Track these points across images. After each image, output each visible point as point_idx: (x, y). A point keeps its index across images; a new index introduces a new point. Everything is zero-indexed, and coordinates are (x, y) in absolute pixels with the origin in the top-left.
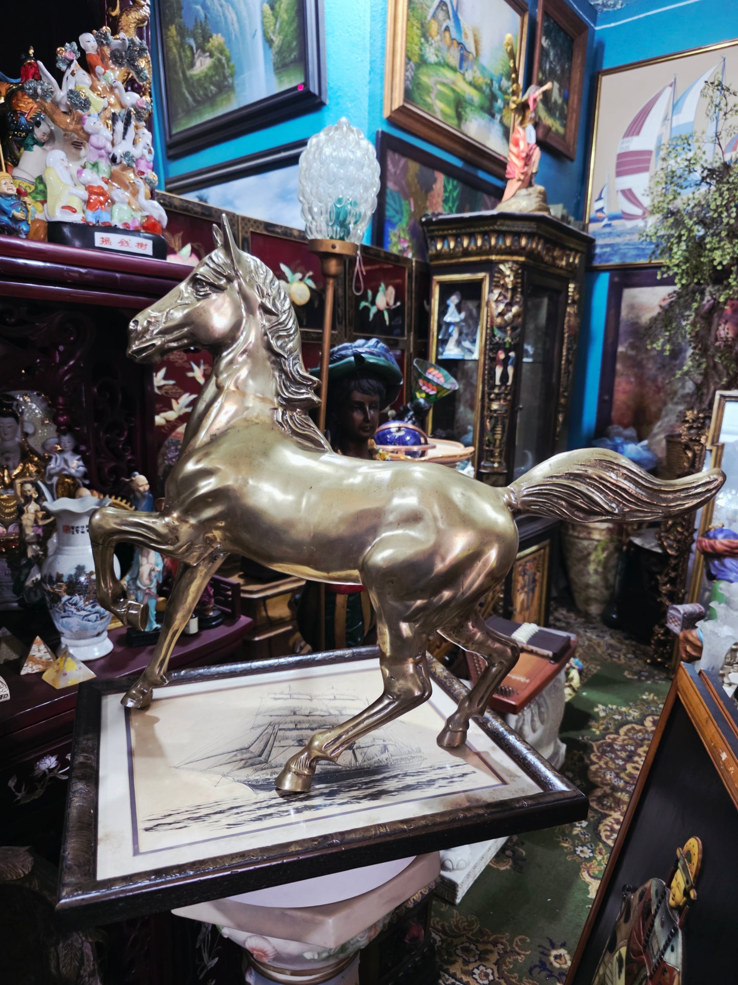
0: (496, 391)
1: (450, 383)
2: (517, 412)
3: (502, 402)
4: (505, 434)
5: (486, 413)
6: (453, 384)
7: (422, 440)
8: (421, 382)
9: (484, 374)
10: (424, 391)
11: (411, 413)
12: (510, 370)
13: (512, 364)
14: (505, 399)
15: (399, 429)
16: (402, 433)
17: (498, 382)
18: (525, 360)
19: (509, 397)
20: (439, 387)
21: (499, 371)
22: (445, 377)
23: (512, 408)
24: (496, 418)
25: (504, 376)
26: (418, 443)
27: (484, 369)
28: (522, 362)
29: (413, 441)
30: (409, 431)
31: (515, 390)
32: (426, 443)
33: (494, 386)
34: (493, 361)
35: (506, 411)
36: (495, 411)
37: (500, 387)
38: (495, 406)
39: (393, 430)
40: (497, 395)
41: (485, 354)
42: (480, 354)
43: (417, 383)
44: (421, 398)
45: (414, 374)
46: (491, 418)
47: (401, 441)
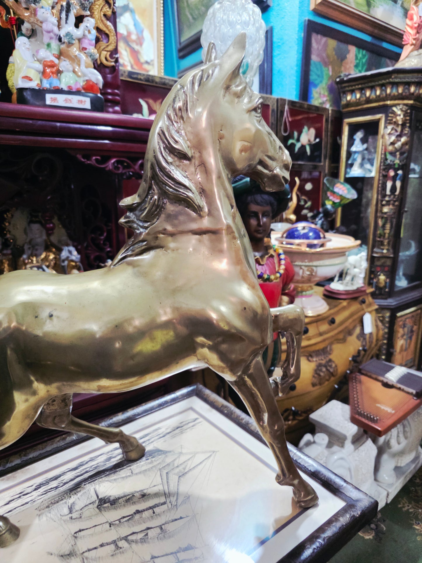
0: (387, 199)
1: (351, 194)
2: (403, 213)
3: (391, 207)
4: (393, 230)
5: (379, 214)
6: (353, 194)
7: (322, 236)
8: (329, 194)
9: (378, 187)
10: (331, 200)
11: (321, 215)
12: (398, 184)
13: (399, 179)
14: (393, 205)
15: (304, 228)
16: (306, 231)
17: (388, 192)
18: (411, 176)
19: (397, 203)
20: (342, 197)
21: (389, 184)
22: (348, 189)
23: (399, 212)
24: (386, 218)
25: (394, 188)
26: (318, 237)
27: (379, 183)
28: (409, 178)
29: (314, 236)
30: (311, 230)
31: (402, 199)
32: (324, 237)
33: (385, 196)
34: (386, 177)
35: (394, 213)
36: (386, 213)
37: (390, 196)
38: (386, 209)
39: (299, 229)
40: (388, 201)
41: (380, 173)
42: (376, 173)
43: (326, 194)
44: (329, 205)
45: (325, 188)
46: (382, 218)
47: (305, 236)
